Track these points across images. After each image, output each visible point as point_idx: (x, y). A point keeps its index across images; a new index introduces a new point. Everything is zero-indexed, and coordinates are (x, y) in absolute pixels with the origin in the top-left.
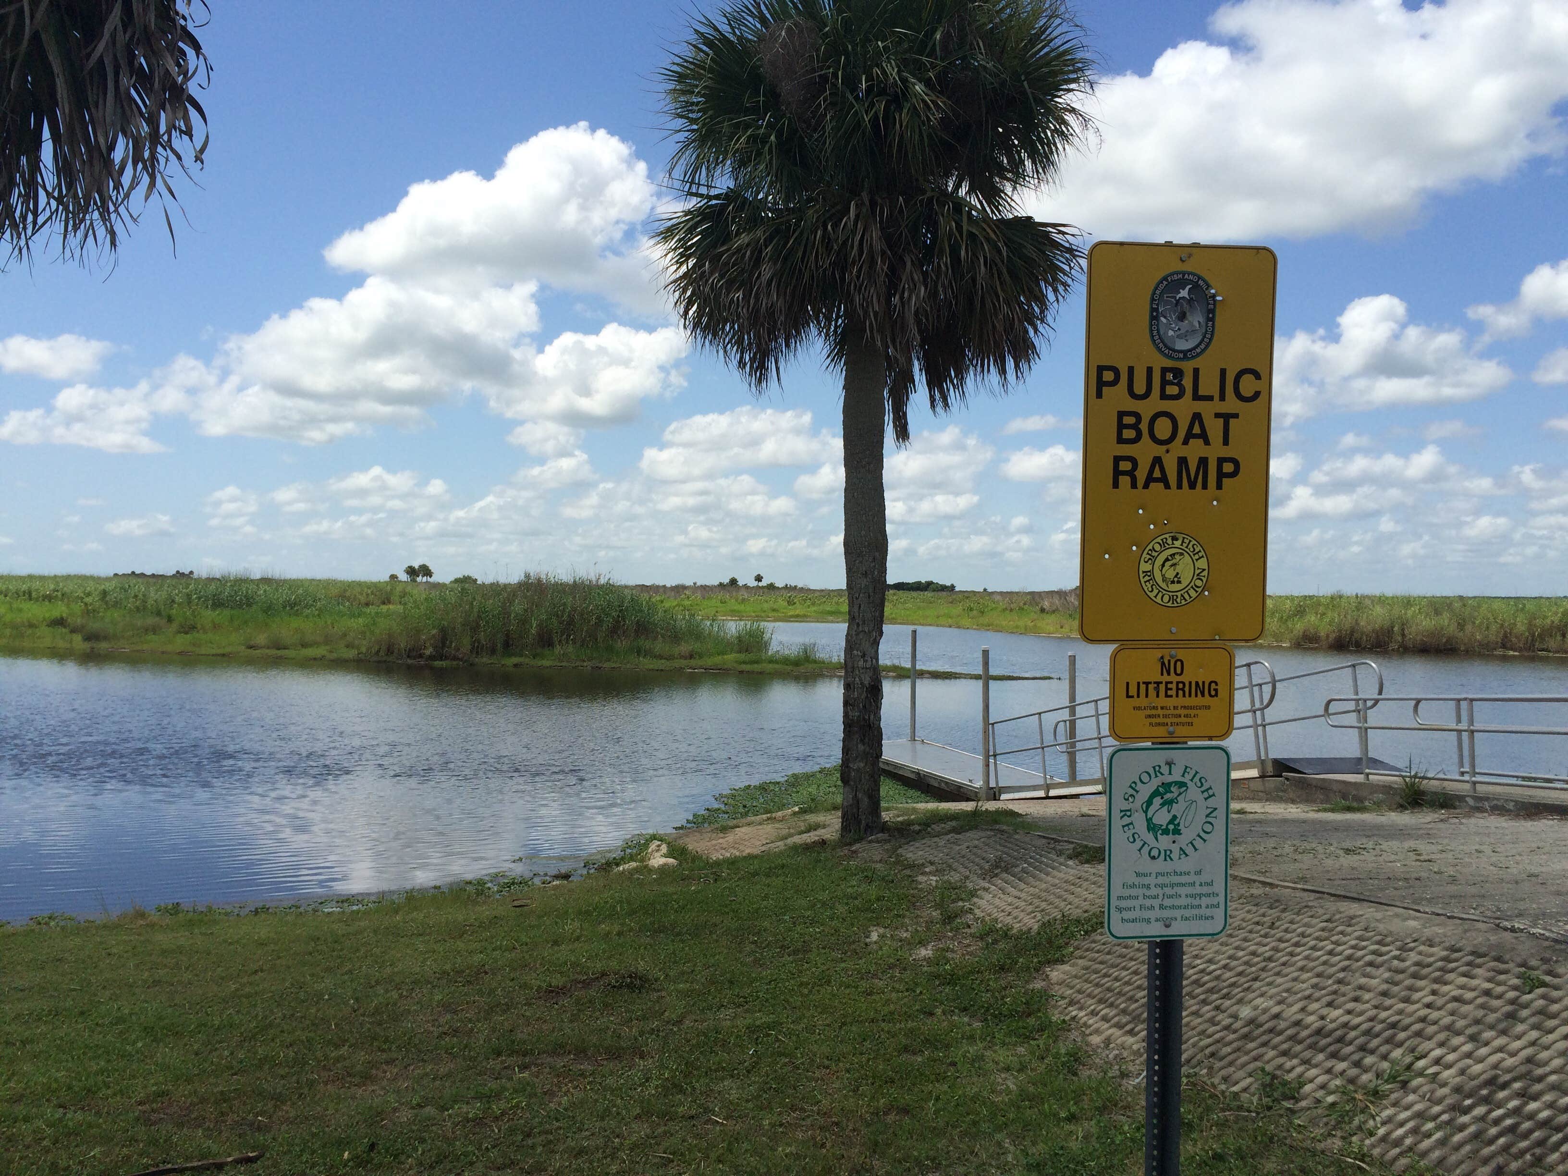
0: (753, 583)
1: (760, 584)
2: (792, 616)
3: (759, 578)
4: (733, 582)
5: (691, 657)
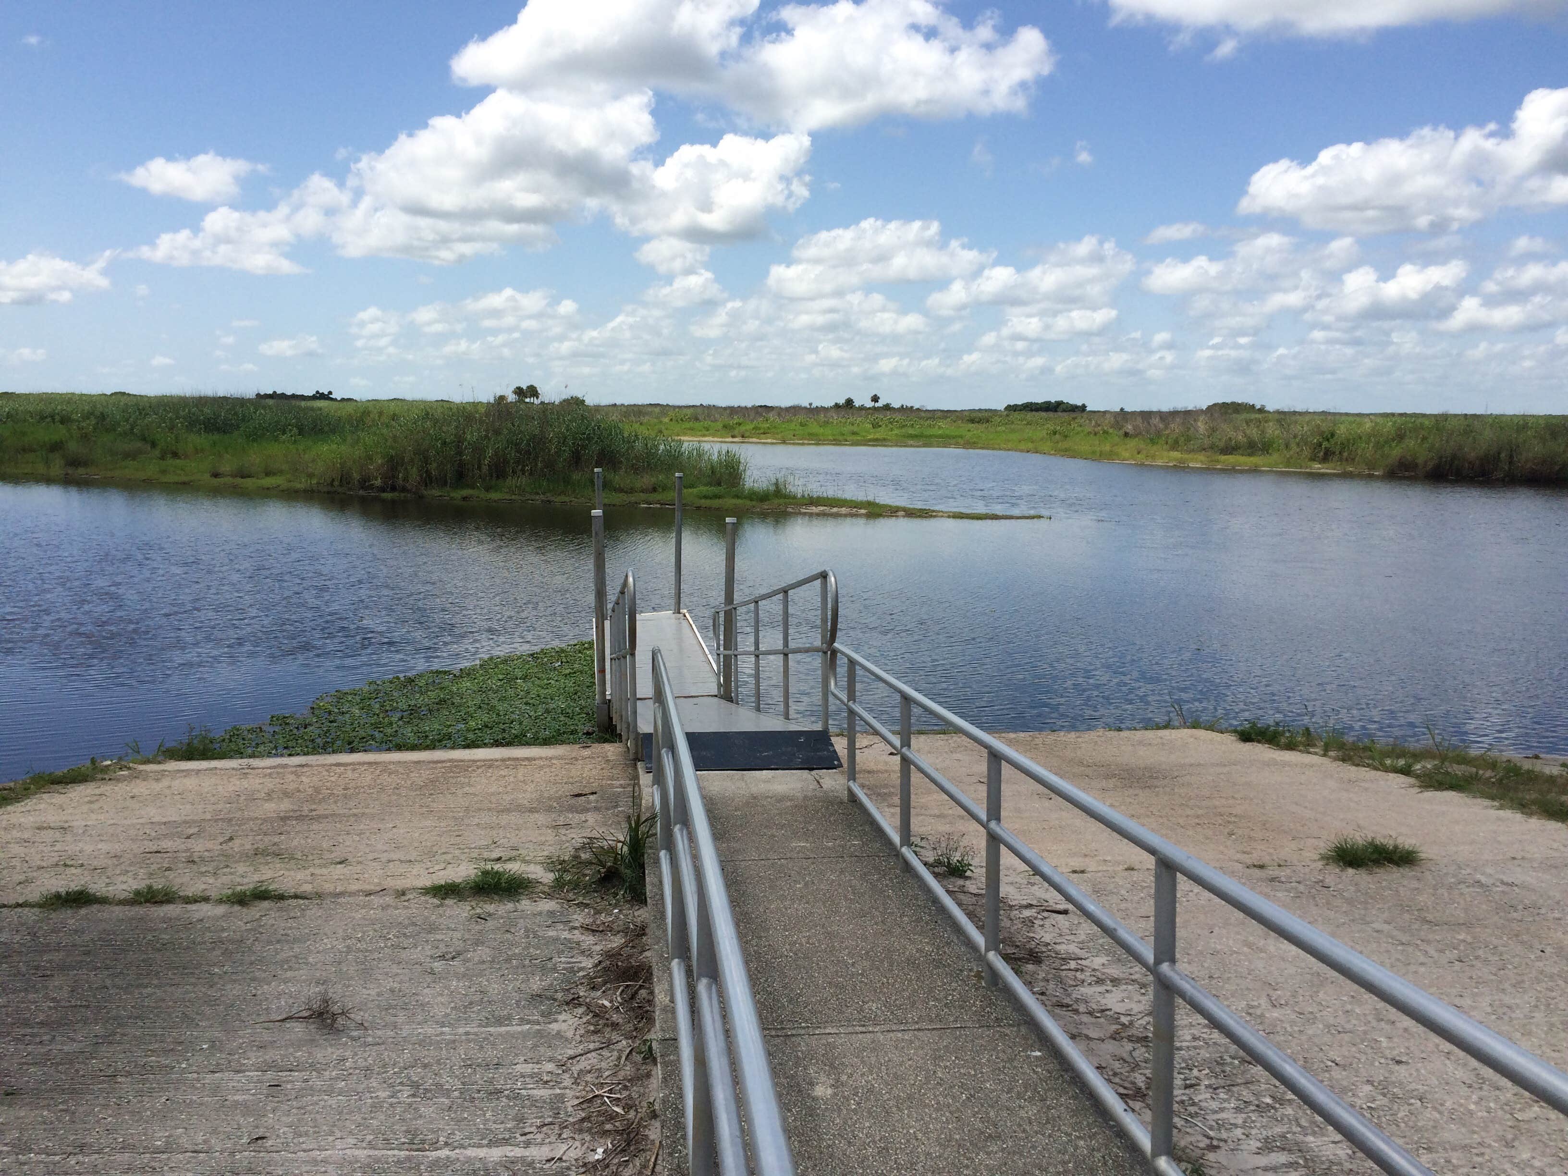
0: (869, 404)
1: (877, 405)
2: (870, 440)
3: (875, 399)
4: (849, 402)
5: (654, 490)
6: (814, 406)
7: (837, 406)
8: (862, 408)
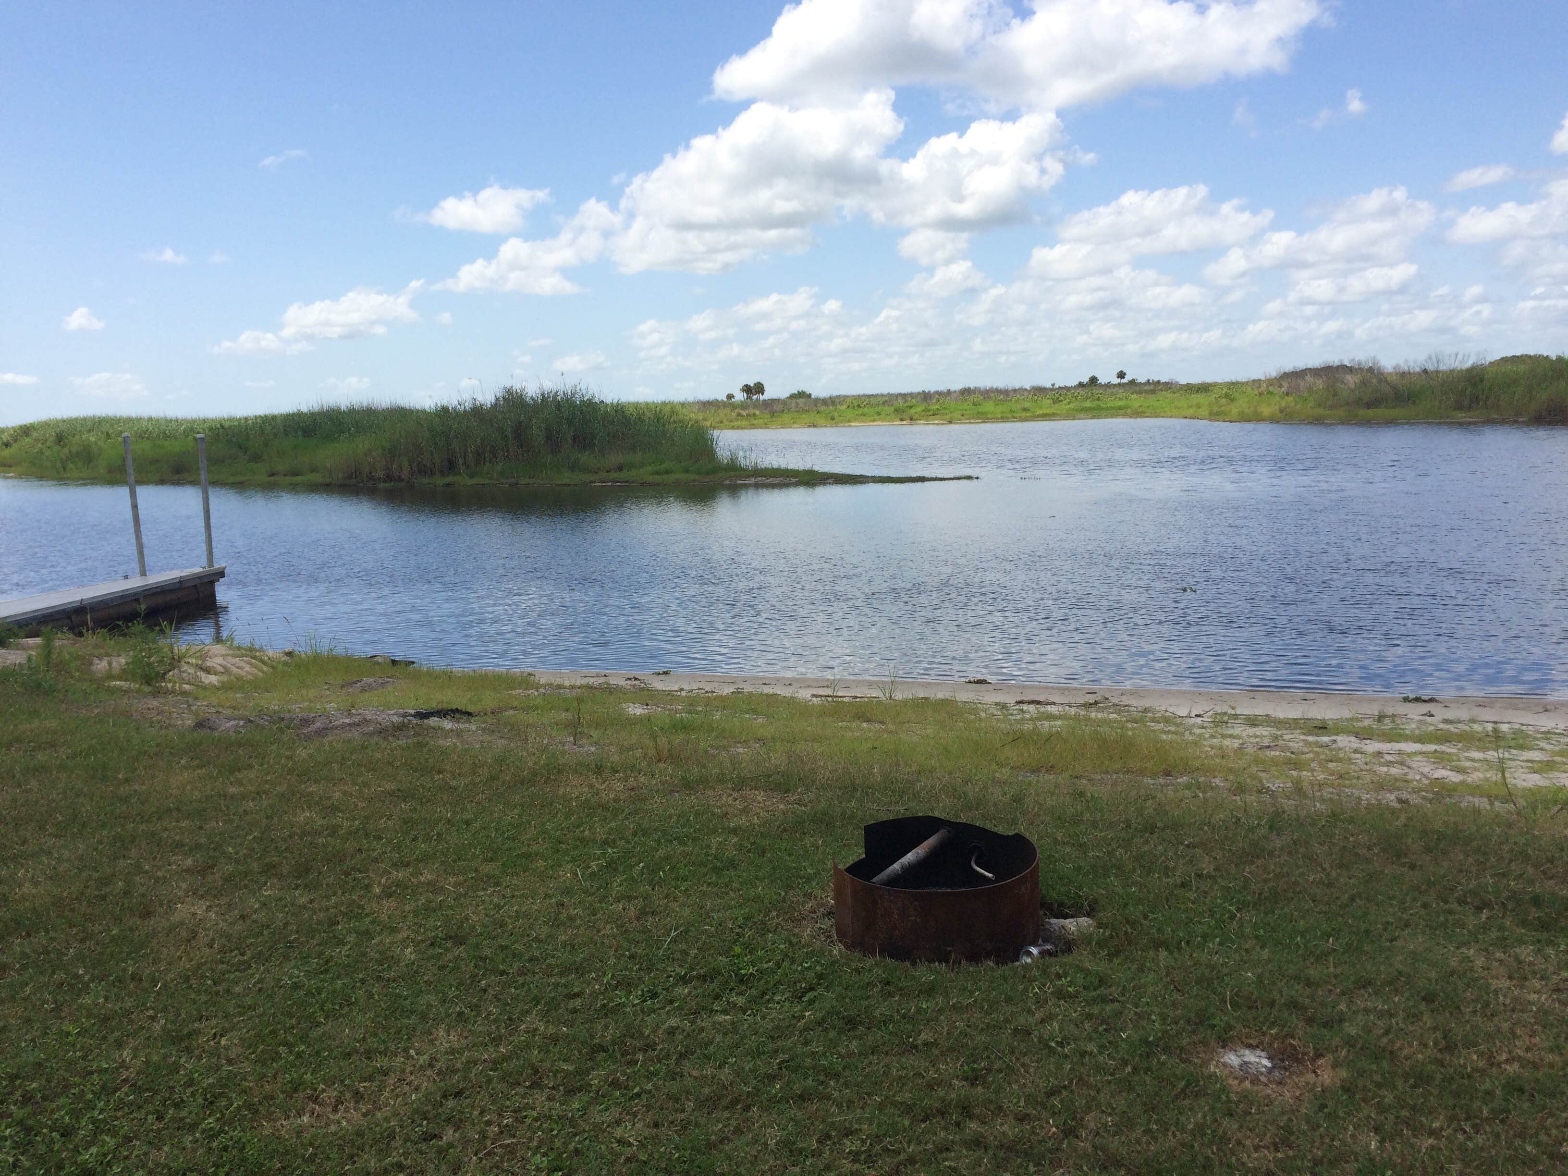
0: (1116, 381)
1: (1123, 381)
3: (1121, 375)
4: (1093, 380)
6: (1057, 386)
7: (1081, 385)
8: (1109, 385)
